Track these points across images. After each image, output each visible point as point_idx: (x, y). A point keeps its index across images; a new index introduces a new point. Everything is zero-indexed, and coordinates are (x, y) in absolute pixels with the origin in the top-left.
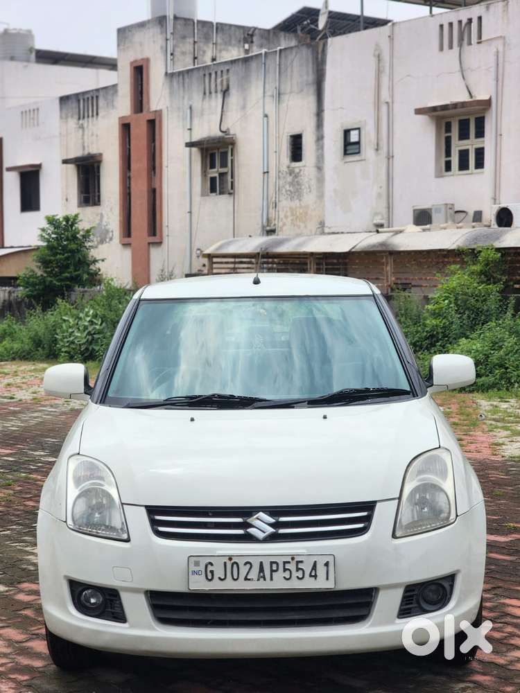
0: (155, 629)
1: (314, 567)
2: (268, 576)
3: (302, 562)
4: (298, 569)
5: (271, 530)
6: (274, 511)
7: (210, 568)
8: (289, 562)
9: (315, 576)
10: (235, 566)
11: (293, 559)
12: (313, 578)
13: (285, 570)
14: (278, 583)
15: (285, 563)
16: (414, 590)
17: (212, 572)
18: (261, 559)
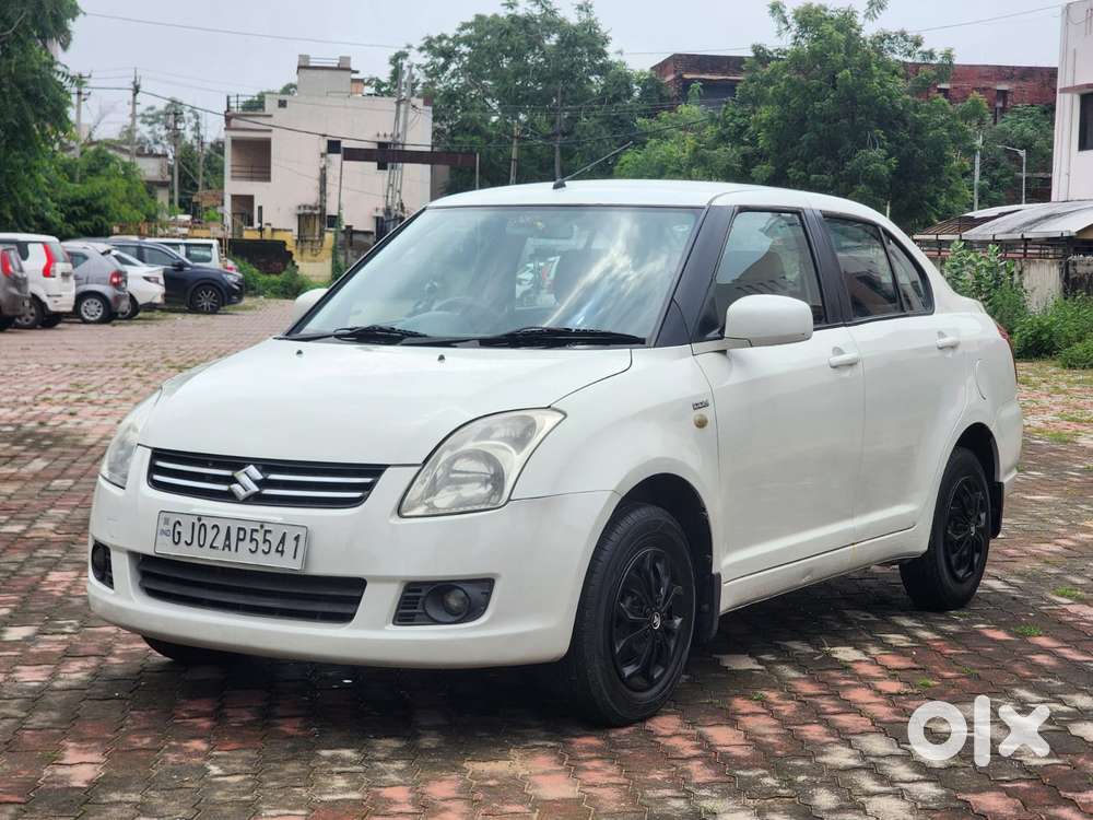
0: (130, 599)
1: (282, 541)
2: (233, 547)
3: (270, 531)
4: (265, 541)
5: (254, 488)
6: (267, 465)
7: (178, 529)
8: (257, 531)
9: (282, 552)
10: (203, 529)
11: (262, 527)
12: (279, 554)
13: (252, 540)
14: (243, 557)
15: (253, 531)
16: (420, 591)
17: (179, 533)
18: (229, 523)
